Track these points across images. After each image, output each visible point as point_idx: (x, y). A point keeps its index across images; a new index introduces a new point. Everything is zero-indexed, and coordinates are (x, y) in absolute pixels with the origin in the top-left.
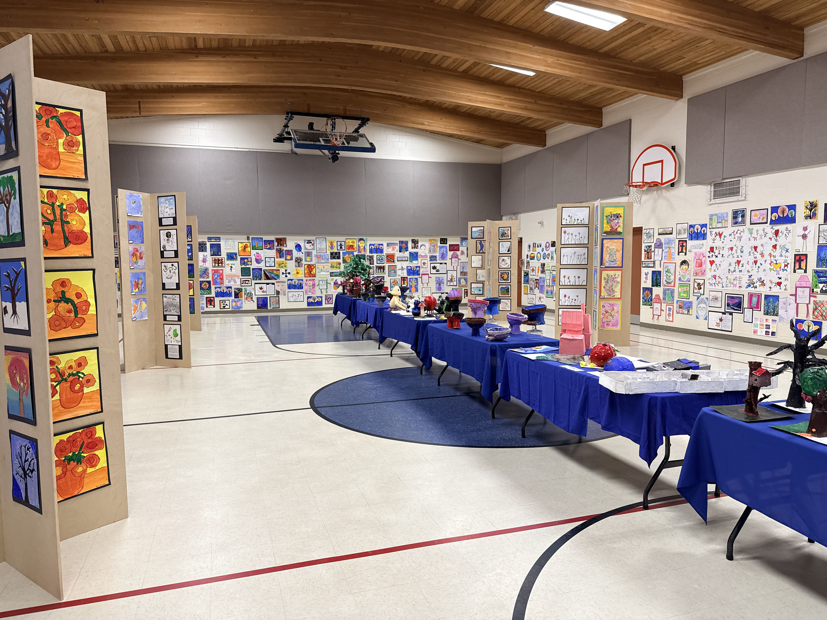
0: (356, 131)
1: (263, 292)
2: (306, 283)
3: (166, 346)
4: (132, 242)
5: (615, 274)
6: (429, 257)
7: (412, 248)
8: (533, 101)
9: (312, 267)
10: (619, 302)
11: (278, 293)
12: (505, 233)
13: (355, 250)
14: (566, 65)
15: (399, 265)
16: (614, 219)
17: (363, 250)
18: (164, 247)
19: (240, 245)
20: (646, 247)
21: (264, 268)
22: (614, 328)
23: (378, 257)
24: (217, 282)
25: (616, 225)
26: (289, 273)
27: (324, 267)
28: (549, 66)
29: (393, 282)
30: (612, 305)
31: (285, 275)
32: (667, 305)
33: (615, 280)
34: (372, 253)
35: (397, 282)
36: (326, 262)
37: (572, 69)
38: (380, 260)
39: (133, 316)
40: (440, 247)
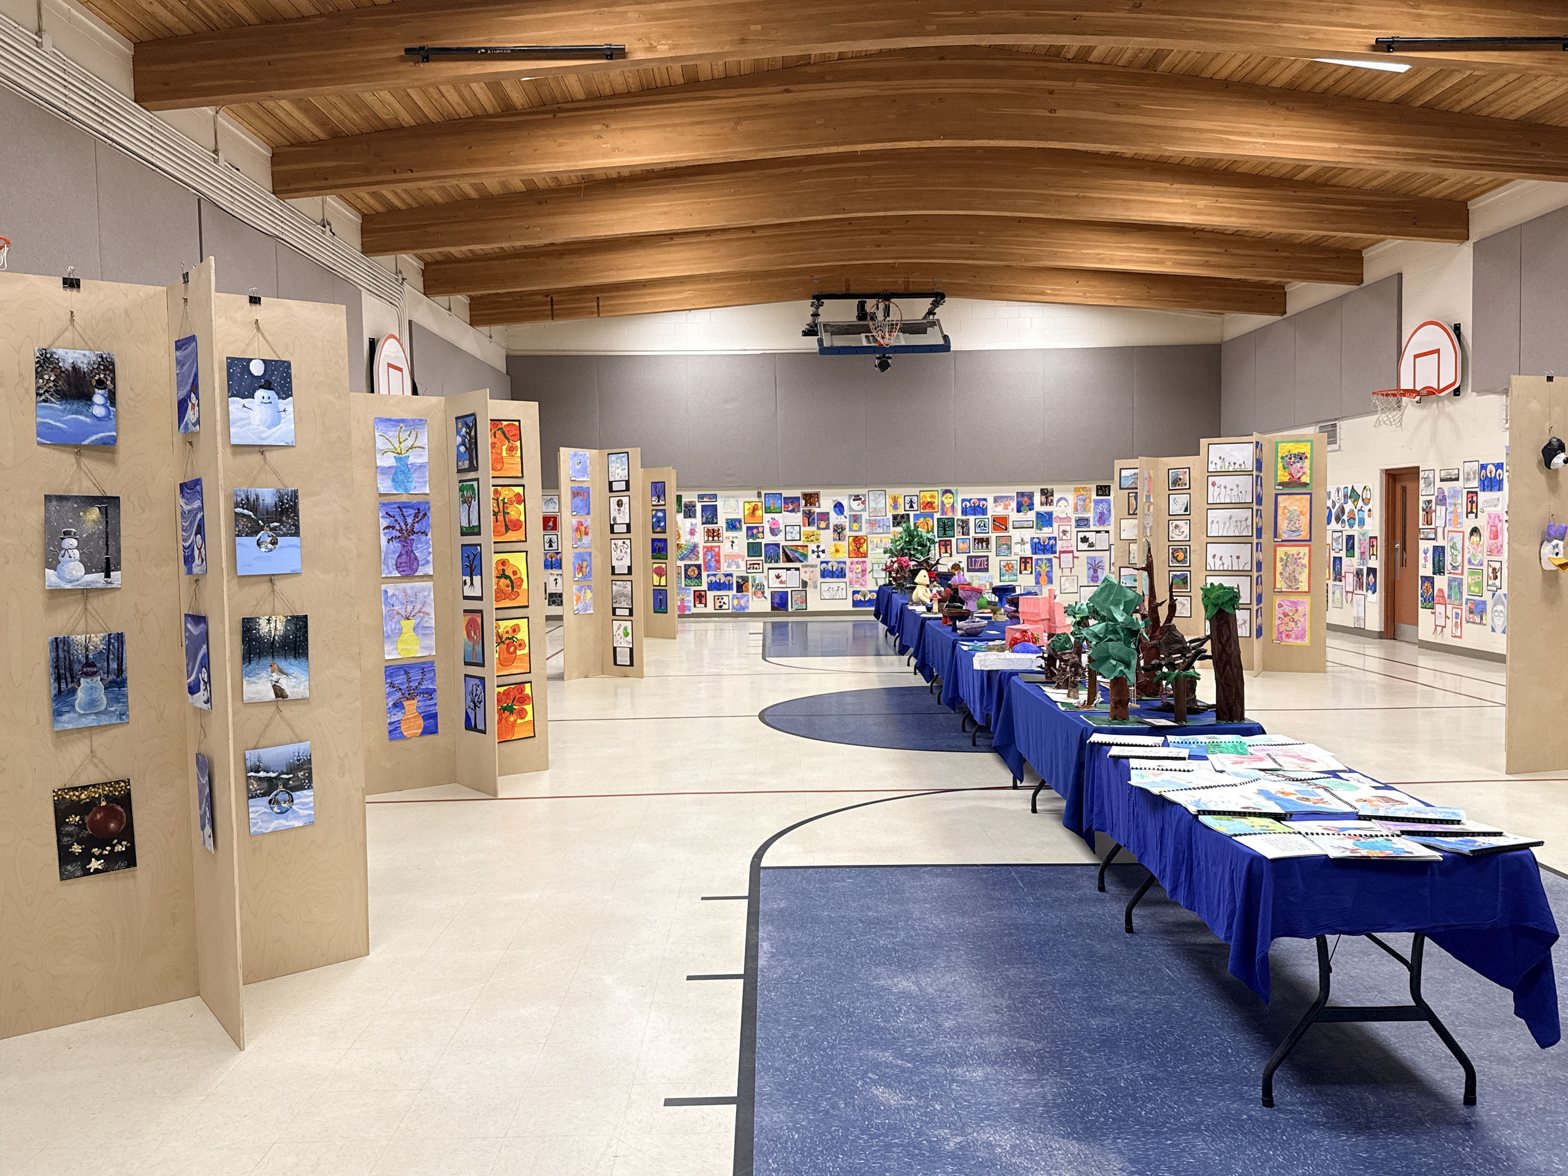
0: (931, 312)
1: (781, 582)
2: (850, 568)
3: (615, 648)
4: (575, 513)
5: (1299, 553)
6: (1073, 521)
7: (1042, 504)
8: (1222, 250)
9: (862, 541)
10: (1307, 599)
11: (805, 584)
12: (1180, 479)
13: (936, 510)
14: (1232, 209)
15: (1016, 535)
16: (1294, 462)
17: (949, 510)
18: (615, 519)
19: (747, 506)
20: (1425, 502)
21: (783, 543)
22: (1299, 642)
23: (977, 521)
24: (710, 566)
25: (1299, 472)
26: (823, 551)
27: (881, 541)
28: (1200, 213)
29: (1005, 566)
30: (1295, 604)
31: (816, 554)
32: (1453, 608)
33: (1299, 561)
34: (966, 515)
35: (1013, 567)
36: (885, 531)
37: (1244, 213)
38: (981, 526)
39: (575, 608)
40: (1097, 502)
